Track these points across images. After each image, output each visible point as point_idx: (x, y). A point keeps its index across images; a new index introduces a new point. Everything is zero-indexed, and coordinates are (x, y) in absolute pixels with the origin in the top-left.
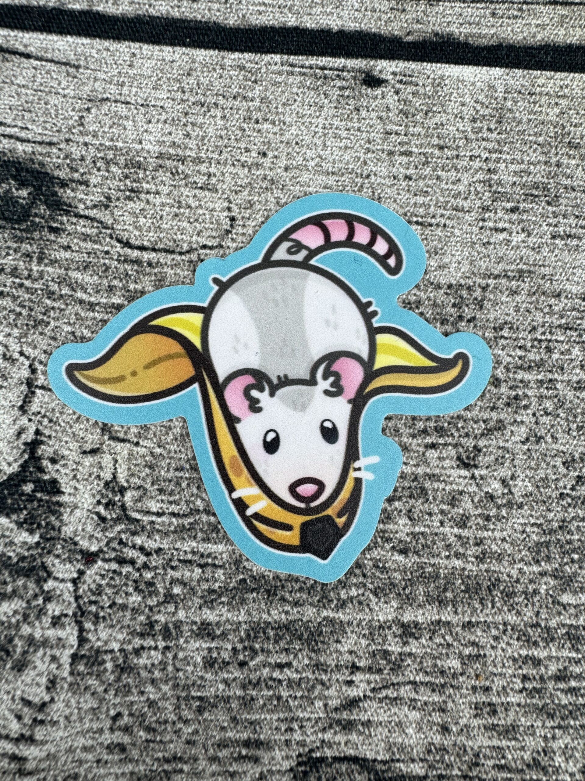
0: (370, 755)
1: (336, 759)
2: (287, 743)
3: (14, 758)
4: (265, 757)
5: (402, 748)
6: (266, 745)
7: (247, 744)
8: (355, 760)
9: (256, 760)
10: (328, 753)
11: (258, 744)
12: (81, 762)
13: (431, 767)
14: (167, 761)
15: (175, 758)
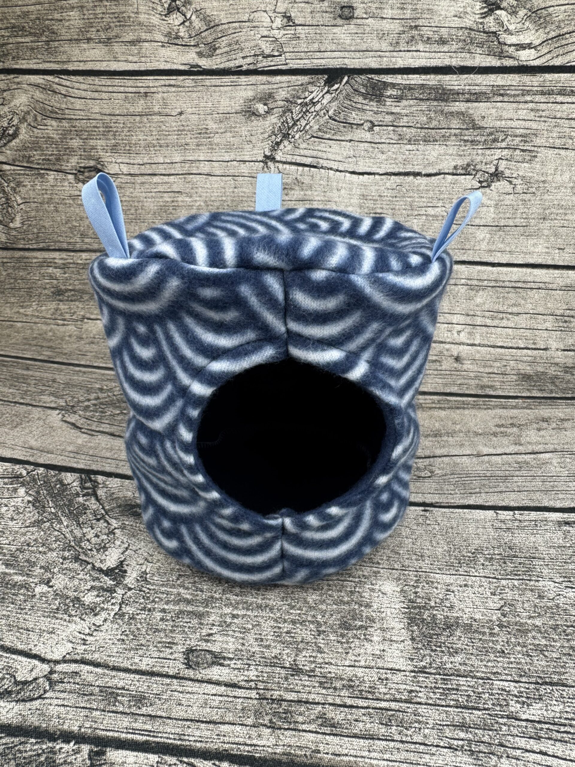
0: (214, 650)
1: (200, 650)
2: (184, 644)
3: (84, 640)
4: (175, 647)
5: (226, 649)
6: (176, 644)
7: (169, 643)
8: (208, 651)
9: (171, 648)
10: (198, 648)
11: (174, 643)
12: (106, 643)
13: (236, 655)
14: (138, 645)
15: (142, 645)
